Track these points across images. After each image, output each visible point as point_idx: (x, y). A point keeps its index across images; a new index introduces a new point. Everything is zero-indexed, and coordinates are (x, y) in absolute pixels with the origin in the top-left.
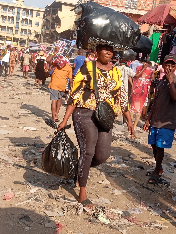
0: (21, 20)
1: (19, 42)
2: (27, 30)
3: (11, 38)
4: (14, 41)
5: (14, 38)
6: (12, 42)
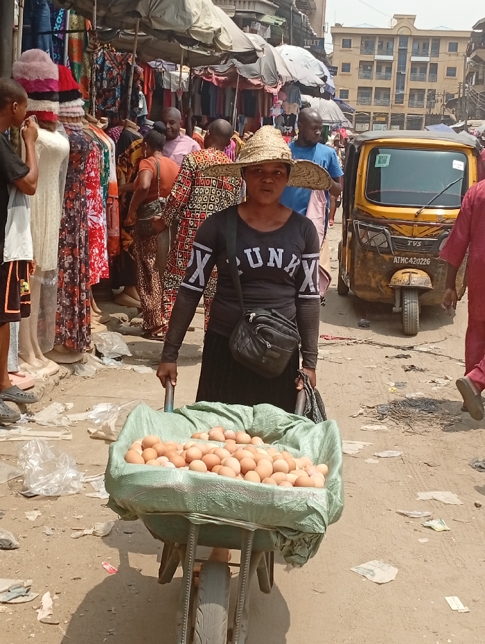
0: (408, 66)
1: (405, 124)
3: (386, 115)
4: (393, 123)
5: (392, 115)
6: (389, 125)
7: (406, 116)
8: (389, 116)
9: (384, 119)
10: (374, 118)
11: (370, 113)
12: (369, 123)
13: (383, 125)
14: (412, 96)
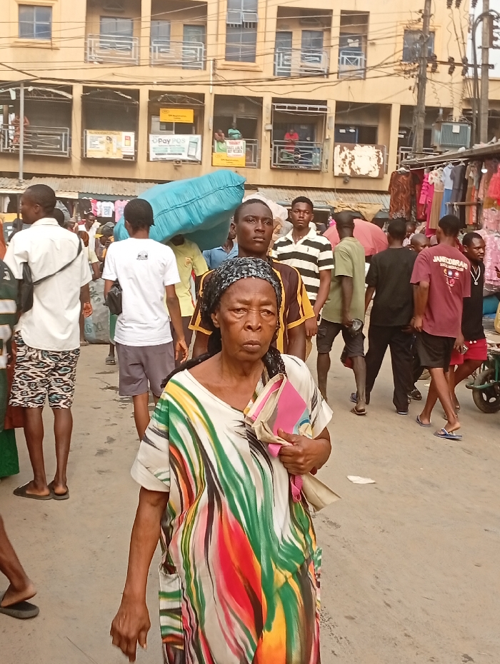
1: (266, 137)
6: (208, 136)
7: (267, 103)
8: (209, 103)
9: (187, 116)
10: (153, 111)
12: (134, 127)
14: (283, 36)
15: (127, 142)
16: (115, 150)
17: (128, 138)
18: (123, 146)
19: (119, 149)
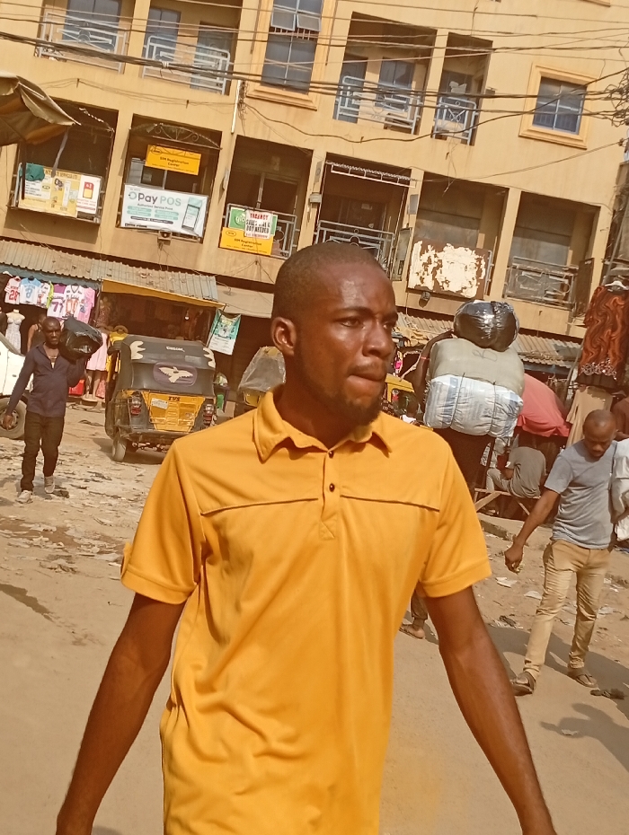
1: (310, 213)
2: (441, 41)
3: (204, 141)
4: (241, 193)
5: (243, 143)
6: (219, 199)
7: (318, 160)
8: (228, 148)
9: (189, 164)
10: (136, 150)
11: (112, 116)
12: (101, 170)
13: (185, 197)
15: (88, 192)
16: (65, 203)
17: (89, 186)
18: (80, 196)
19: (72, 201)
